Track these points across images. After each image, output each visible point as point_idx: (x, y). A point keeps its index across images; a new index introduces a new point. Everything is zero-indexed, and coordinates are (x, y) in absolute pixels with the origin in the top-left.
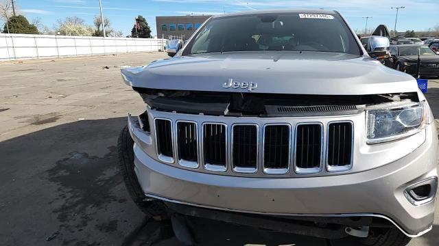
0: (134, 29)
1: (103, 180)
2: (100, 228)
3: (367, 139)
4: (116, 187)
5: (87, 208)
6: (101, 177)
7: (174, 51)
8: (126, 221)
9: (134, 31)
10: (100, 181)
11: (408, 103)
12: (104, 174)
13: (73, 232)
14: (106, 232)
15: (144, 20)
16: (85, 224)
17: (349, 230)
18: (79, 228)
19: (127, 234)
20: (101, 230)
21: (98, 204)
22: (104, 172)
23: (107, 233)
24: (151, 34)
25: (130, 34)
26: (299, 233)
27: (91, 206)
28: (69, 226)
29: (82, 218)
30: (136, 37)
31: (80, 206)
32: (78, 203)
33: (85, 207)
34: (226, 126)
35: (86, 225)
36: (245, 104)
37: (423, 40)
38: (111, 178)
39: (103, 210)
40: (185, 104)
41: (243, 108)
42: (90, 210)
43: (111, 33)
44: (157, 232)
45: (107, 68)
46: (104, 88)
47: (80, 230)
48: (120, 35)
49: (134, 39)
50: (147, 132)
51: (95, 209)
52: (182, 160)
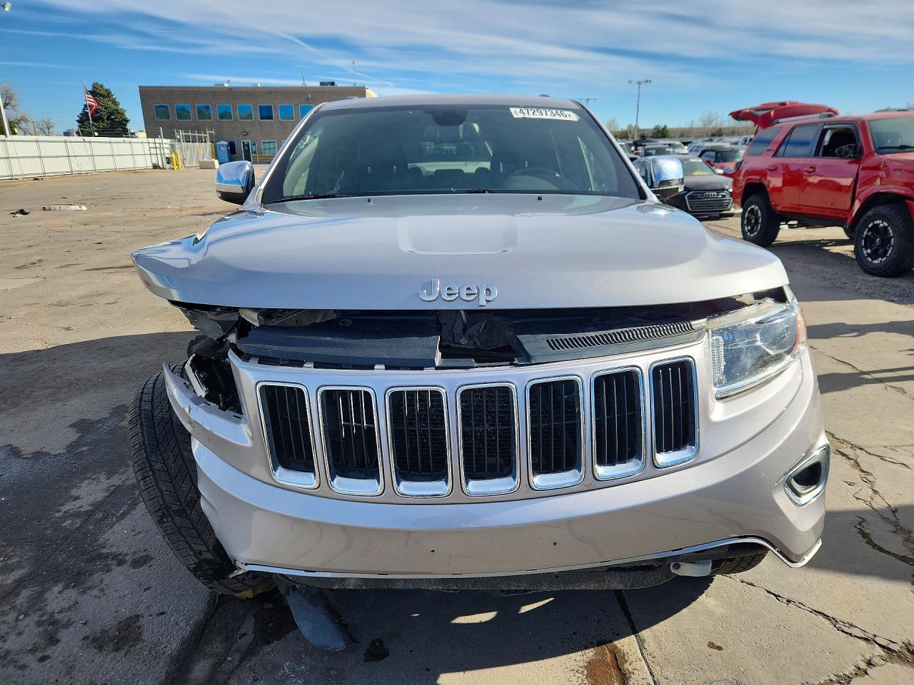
0: (84, 114)
1: (77, 515)
2: (98, 642)
3: (715, 389)
4: (117, 527)
5: (48, 595)
6: (68, 507)
7: (237, 189)
8: (162, 613)
9: (83, 120)
10: (68, 515)
11: (770, 307)
12: (77, 498)
13: (23, 667)
14: (117, 650)
15: (108, 94)
16: (53, 640)
17: (677, 567)
18: (39, 655)
19: (173, 646)
20: (100, 648)
21: (77, 580)
22: (74, 492)
23: (119, 655)
24: (129, 126)
25: (76, 126)
26: (583, 587)
27: (56, 589)
28: (8, 652)
29: (39, 624)
30: (90, 134)
31: (25, 593)
32: (20, 584)
33: (41, 594)
34: (443, 391)
35: (58, 641)
36: (468, 332)
37: (685, 144)
38: (97, 506)
39: (95, 592)
40: (333, 345)
41: (464, 341)
42: (57, 598)
43: (23, 125)
44: (248, 627)
45: (22, 212)
46: (24, 267)
47: (43, 659)
48: (46, 129)
49: (87, 139)
50: (229, 413)
51: (72, 594)
52: (338, 478)
